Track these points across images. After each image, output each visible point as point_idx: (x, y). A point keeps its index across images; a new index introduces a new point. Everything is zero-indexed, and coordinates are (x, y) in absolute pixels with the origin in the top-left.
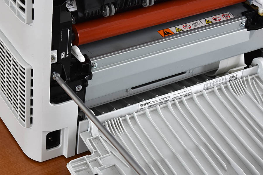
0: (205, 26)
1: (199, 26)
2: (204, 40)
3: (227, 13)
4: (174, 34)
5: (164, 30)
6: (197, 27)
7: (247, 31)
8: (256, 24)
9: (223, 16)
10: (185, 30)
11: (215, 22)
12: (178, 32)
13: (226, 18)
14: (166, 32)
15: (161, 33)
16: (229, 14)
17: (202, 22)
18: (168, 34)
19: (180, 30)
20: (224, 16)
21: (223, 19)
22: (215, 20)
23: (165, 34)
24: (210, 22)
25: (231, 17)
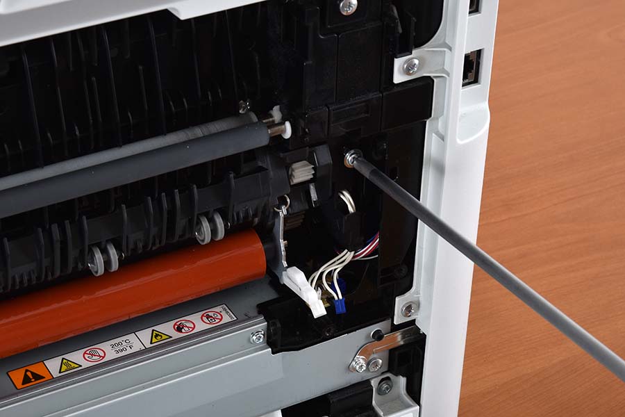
0: (146, 351)
1: (129, 351)
2: (144, 388)
3: (218, 309)
4: (54, 380)
5: (27, 368)
6: (124, 353)
7: (273, 353)
8: (298, 333)
9: (205, 319)
10: (85, 364)
11: (176, 335)
12: (67, 373)
13: (210, 323)
14: (32, 373)
15: (18, 376)
16: (225, 310)
17: (140, 339)
18: (34, 380)
19: (73, 365)
20: (208, 317)
21: (201, 326)
22: (179, 329)
23: (26, 380)
24: (164, 337)
25: (227, 319)
